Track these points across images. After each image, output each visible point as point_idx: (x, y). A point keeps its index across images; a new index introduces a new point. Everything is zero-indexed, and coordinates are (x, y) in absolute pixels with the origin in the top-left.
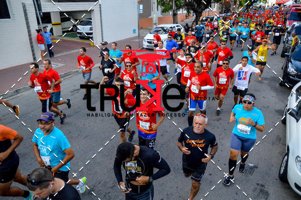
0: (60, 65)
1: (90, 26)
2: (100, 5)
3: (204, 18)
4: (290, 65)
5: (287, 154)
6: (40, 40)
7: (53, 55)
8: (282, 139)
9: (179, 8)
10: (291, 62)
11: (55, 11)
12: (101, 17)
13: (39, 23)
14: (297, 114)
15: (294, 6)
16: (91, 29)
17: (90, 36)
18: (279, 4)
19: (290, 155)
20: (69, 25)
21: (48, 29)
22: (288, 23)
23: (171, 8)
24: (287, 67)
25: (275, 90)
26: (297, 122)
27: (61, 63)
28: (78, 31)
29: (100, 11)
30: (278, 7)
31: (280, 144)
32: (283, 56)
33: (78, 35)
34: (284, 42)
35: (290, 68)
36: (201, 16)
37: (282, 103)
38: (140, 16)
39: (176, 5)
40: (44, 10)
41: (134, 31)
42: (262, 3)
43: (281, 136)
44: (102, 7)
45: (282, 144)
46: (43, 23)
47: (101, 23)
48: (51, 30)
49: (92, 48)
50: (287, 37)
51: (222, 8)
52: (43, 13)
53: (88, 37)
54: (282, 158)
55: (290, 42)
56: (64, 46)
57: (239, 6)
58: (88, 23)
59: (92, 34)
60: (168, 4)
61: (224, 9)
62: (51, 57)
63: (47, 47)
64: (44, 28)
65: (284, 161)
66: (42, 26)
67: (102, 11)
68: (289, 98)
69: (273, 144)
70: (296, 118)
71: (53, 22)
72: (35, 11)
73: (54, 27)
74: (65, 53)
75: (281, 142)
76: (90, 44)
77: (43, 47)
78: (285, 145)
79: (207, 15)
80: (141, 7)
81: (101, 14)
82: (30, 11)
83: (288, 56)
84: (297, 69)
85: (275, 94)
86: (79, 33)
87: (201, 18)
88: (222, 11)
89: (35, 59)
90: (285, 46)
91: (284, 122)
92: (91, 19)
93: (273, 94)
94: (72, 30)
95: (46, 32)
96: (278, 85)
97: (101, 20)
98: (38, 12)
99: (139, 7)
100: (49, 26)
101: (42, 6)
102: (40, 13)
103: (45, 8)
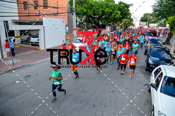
0: (19, 61)
1: (38, 38)
2: (44, 27)
3: (103, 34)
4: (149, 59)
5: (153, 110)
6: (7, 46)
7: (15, 55)
8: (149, 101)
9: (88, 28)
10: (150, 57)
11: (17, 29)
12: (44, 33)
13: (6, 36)
14: (156, 86)
15: (148, 29)
16: (38, 40)
17: (38, 44)
18: (141, 28)
19: (155, 110)
20: (25, 37)
21: (12, 40)
22: (146, 37)
23: (84, 28)
24: (148, 60)
25: (143, 73)
26: (157, 90)
27: (19, 60)
28: (30, 41)
29: (44, 30)
30: (140, 29)
31: (149, 104)
32: (145, 54)
33: (31, 43)
34: (145, 47)
35: (150, 61)
36: (101, 33)
37: (147, 80)
38: (67, 33)
39: (87, 27)
40: (10, 29)
41: (63, 41)
42: (132, 27)
43: (149, 99)
44: (45, 28)
45: (150, 104)
46: (9, 36)
47: (44, 36)
48: (14, 41)
49: (38, 51)
50: (146, 44)
51: (112, 29)
52: (10, 31)
53: (36, 45)
54: (150, 112)
55: (148, 47)
56: (22, 50)
57: (121, 28)
58: (37, 36)
59: (38, 43)
60: (83, 27)
61: (113, 29)
62: (13, 56)
63: (11, 50)
64: (10, 39)
65: (152, 114)
66: (8, 38)
67: (45, 30)
68: (151, 77)
69: (145, 104)
70: (155, 89)
71: (16, 35)
72: (4, 29)
73: (16, 39)
74: (22, 54)
75: (149, 103)
76: (37, 48)
77: (8, 50)
78: (152, 104)
79: (104, 33)
80: (67, 28)
81: (44, 31)
82: (2, 29)
83: (148, 54)
84: (153, 61)
85: (143, 75)
86: (31, 42)
87: (101, 34)
88: (112, 30)
89: (2, 57)
90: (146, 49)
91: (150, 91)
92: (38, 34)
93: (142, 75)
94: (27, 41)
95: (11, 42)
96: (144, 70)
97: (44, 35)
98: (7, 30)
99: (66, 28)
100: (13, 38)
101: (9, 27)
102: (8, 31)
103: (11, 28)
